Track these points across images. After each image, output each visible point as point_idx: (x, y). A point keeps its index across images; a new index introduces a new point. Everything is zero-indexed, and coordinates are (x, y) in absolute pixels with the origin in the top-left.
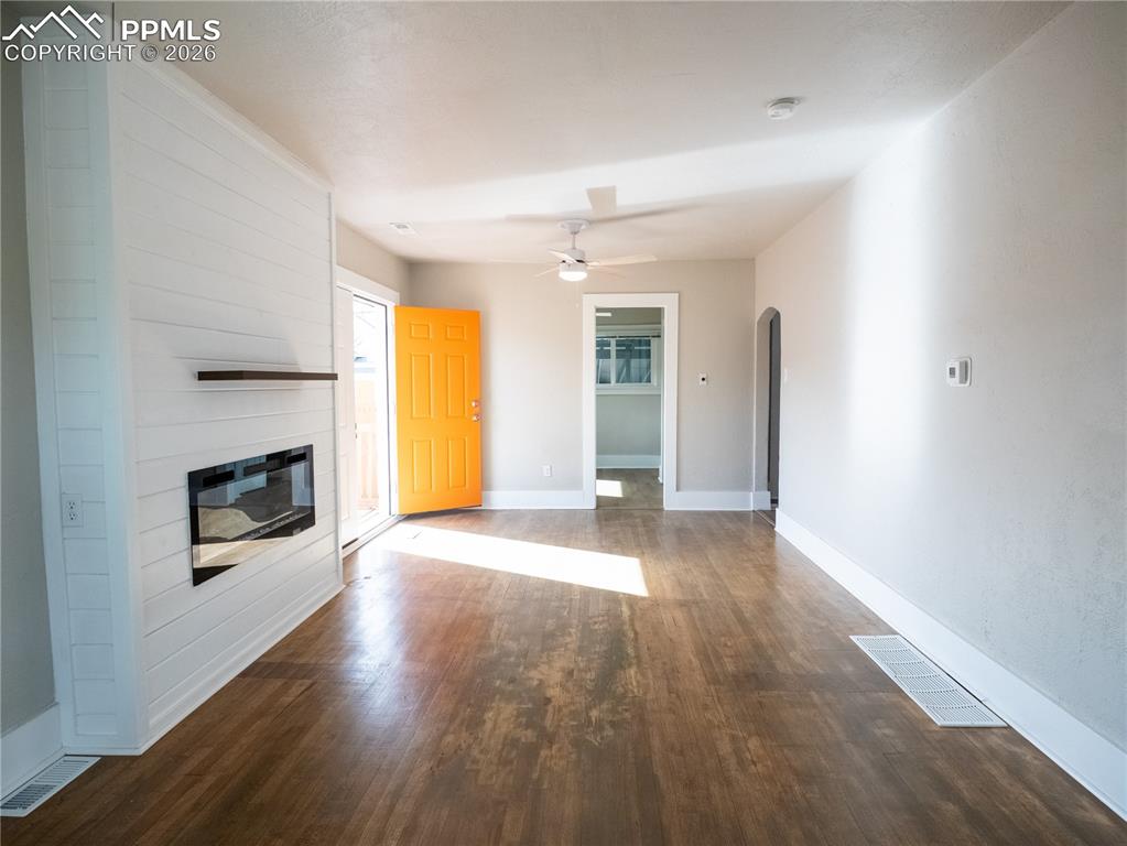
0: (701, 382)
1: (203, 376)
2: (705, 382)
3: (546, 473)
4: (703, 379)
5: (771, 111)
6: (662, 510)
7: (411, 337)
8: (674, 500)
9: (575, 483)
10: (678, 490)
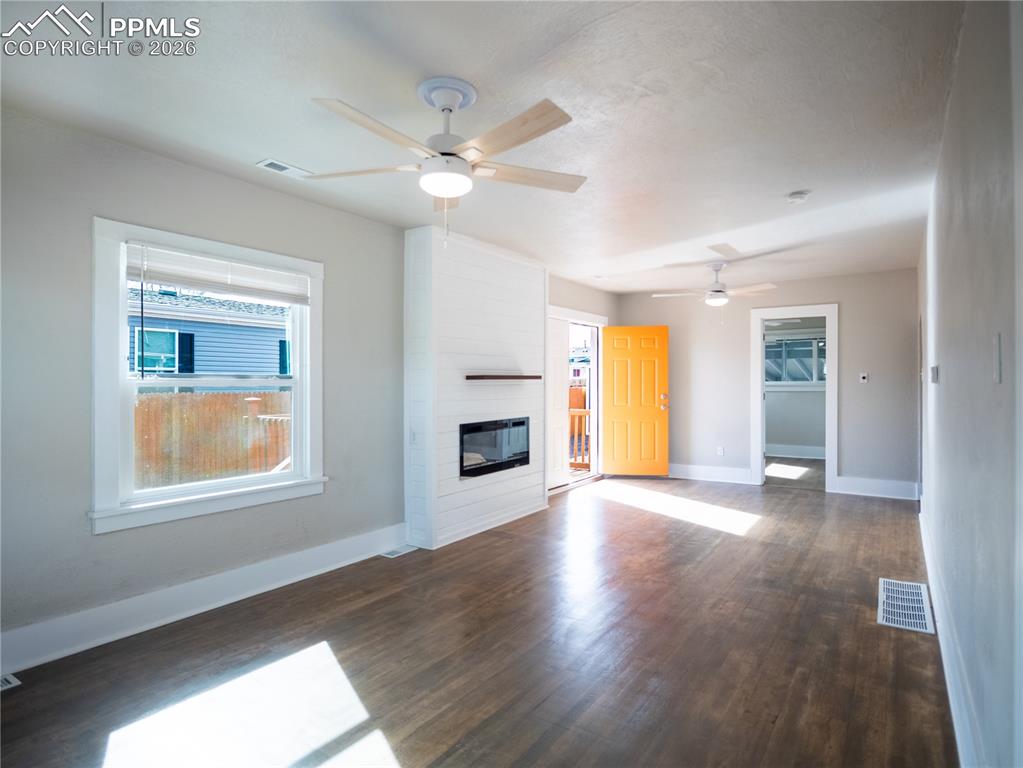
0: (862, 381)
1: (468, 378)
2: (865, 381)
3: (720, 452)
4: (864, 378)
5: (790, 200)
6: (824, 491)
7: (614, 348)
8: (834, 484)
9: (744, 463)
10: (839, 474)
